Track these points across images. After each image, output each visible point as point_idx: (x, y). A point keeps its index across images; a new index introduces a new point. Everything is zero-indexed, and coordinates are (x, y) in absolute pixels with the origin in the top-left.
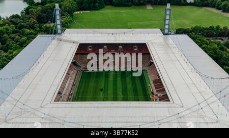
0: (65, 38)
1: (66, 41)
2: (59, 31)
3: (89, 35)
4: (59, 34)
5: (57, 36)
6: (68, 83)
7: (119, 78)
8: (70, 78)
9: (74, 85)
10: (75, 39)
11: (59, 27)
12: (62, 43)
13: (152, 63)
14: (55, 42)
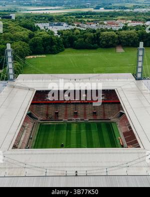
0: (18, 85)
1: (20, 88)
2: (11, 77)
3: (47, 81)
4: (12, 80)
5: (10, 83)
6: (23, 136)
7: (83, 131)
8: (25, 131)
9: (30, 138)
10: (30, 86)
11: (11, 71)
12: (15, 90)
13: (122, 114)
14: (6, 89)
